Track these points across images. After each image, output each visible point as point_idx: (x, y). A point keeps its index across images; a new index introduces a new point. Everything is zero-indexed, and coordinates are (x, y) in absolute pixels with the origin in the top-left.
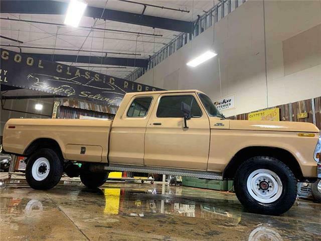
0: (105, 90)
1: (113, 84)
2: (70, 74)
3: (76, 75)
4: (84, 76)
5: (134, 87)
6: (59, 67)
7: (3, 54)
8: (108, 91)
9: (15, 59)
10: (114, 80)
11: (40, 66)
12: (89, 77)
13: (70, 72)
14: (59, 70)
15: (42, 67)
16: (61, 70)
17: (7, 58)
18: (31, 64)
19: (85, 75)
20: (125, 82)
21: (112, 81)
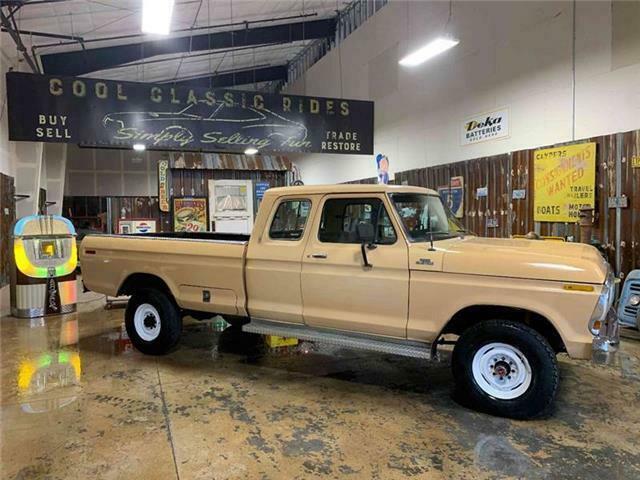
0: (249, 123)
1: (261, 107)
2: (178, 102)
3: (188, 102)
4: (203, 101)
5: (303, 108)
6: (156, 92)
7: (52, 86)
8: (254, 123)
9: (75, 92)
10: (262, 99)
11: (120, 97)
12: (214, 101)
13: (176, 99)
14: (156, 97)
15: (125, 98)
16: (160, 98)
17: (60, 92)
18: (104, 96)
19: (206, 98)
20: (285, 99)
21: (259, 102)
